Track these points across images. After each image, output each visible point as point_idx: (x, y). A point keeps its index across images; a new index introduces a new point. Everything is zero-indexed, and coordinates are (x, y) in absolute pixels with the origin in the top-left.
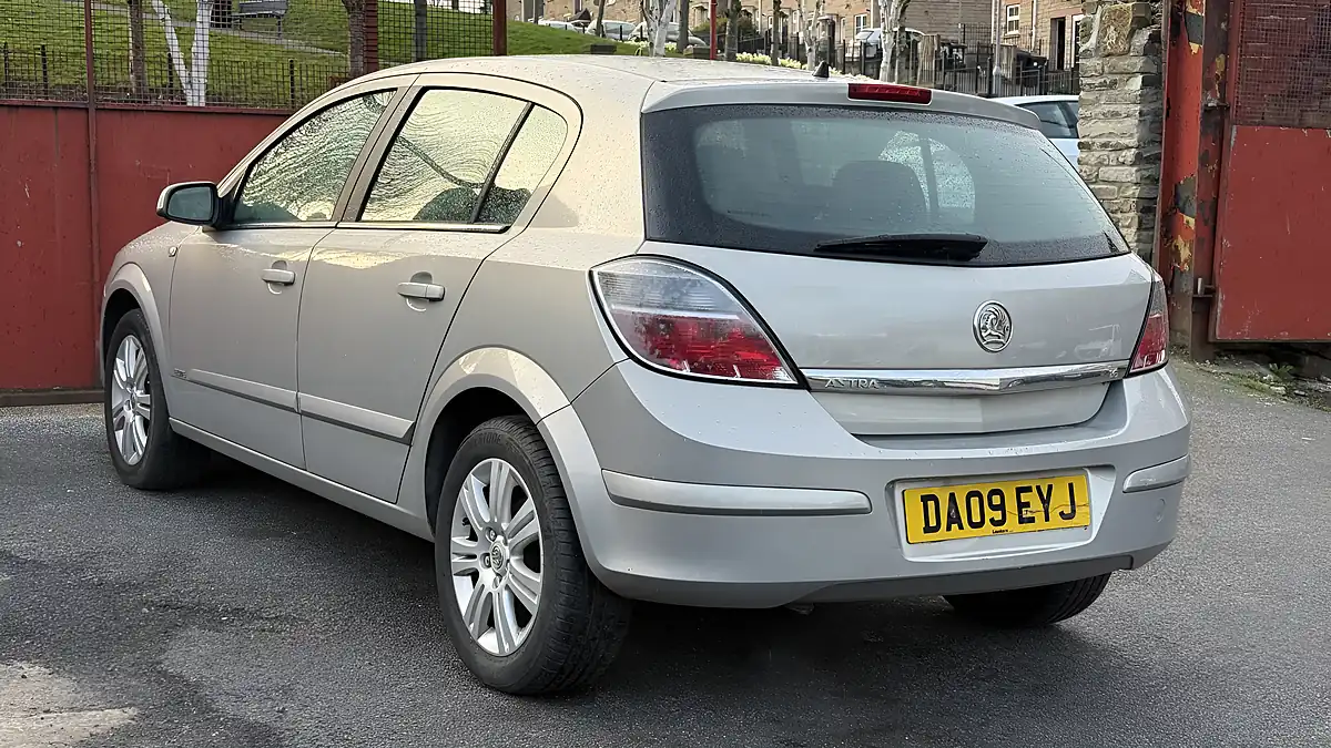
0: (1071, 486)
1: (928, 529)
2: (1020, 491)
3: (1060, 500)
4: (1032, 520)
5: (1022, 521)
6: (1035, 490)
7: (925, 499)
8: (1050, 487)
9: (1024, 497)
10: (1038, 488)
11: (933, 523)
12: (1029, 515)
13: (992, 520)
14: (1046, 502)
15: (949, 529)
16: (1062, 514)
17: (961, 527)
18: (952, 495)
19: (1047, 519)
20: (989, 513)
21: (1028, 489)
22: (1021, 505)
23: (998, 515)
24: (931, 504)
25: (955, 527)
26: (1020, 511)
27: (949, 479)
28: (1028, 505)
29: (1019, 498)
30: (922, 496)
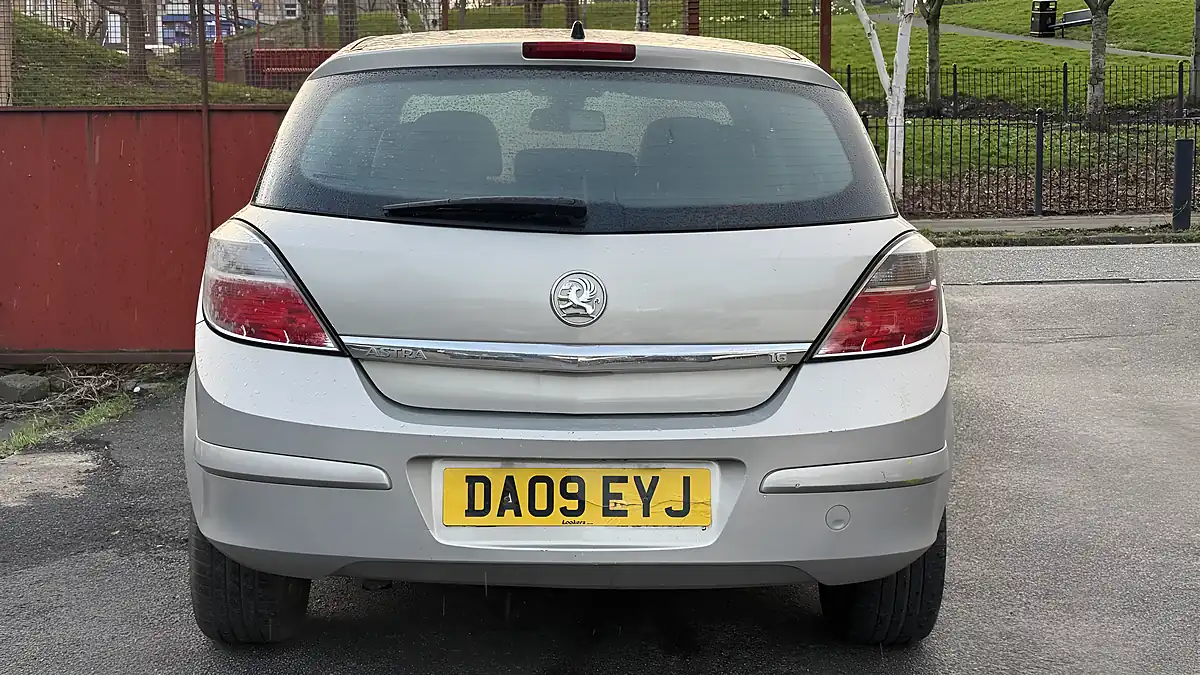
0: (687, 480)
1: (471, 511)
2: (607, 481)
3: (669, 492)
4: (624, 513)
5: (607, 512)
6: (631, 480)
7: (471, 480)
8: (655, 480)
9: (614, 488)
10: (637, 480)
11: (479, 505)
12: (619, 507)
13: (564, 511)
14: (646, 497)
15: (501, 513)
16: (669, 511)
17: (518, 513)
18: (510, 480)
19: (646, 514)
20: (559, 501)
21: (624, 480)
22: (607, 496)
23: (573, 505)
24: (479, 487)
25: (509, 513)
26: (606, 502)
27: (508, 460)
28: (619, 496)
29: (606, 487)
30: (467, 477)
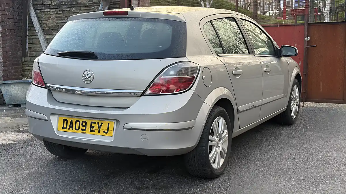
0: (109, 124)
1: (63, 128)
2: (92, 123)
3: (104, 128)
4: (94, 131)
5: (91, 131)
6: (97, 123)
7: (64, 120)
8: (102, 123)
9: (93, 125)
10: (98, 123)
11: (65, 127)
12: (93, 130)
13: (82, 129)
14: (100, 127)
15: (69, 129)
16: (104, 132)
17: (72, 129)
18: (72, 121)
19: (99, 132)
20: (81, 127)
21: (95, 123)
23: (84, 128)
24: (66, 122)
25: (71, 129)
26: (91, 128)
27: (72, 116)
28: (94, 127)
29: (91, 124)
30: (63, 119)
